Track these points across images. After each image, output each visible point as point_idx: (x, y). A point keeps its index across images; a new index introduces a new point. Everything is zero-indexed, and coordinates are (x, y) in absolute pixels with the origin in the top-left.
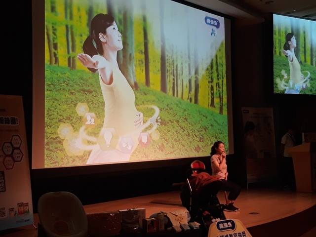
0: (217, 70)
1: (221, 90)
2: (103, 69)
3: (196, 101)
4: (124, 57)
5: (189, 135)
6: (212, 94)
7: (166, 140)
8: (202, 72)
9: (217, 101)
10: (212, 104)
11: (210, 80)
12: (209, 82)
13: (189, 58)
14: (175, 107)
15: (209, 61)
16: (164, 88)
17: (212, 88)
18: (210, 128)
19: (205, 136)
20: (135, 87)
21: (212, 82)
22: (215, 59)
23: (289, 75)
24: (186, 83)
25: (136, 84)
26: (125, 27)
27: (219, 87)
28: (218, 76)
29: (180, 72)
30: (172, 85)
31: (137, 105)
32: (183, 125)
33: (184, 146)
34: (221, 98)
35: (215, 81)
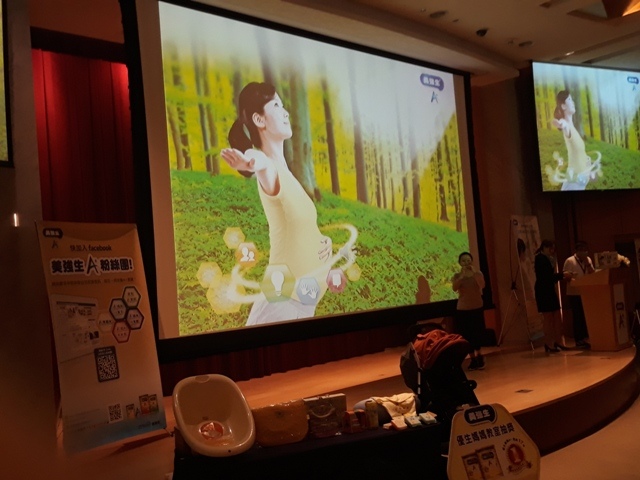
0: (448, 159)
1: (456, 192)
2: (263, 172)
3: (417, 213)
4: (296, 149)
5: (408, 269)
6: (443, 199)
7: (372, 279)
8: (424, 165)
9: (450, 209)
10: (444, 216)
11: (437, 176)
12: (436, 180)
13: (401, 143)
14: (382, 225)
15: (434, 146)
16: (362, 196)
17: (442, 189)
18: (443, 255)
19: (435, 269)
20: (316, 196)
21: (441, 179)
22: (443, 142)
23: (566, 159)
24: (398, 184)
25: (317, 192)
26: (294, 101)
27: (454, 188)
28: (450, 169)
29: (386, 167)
30: (375, 190)
31: (320, 225)
32: (398, 253)
33: (401, 287)
34: (456, 204)
35: (446, 178)
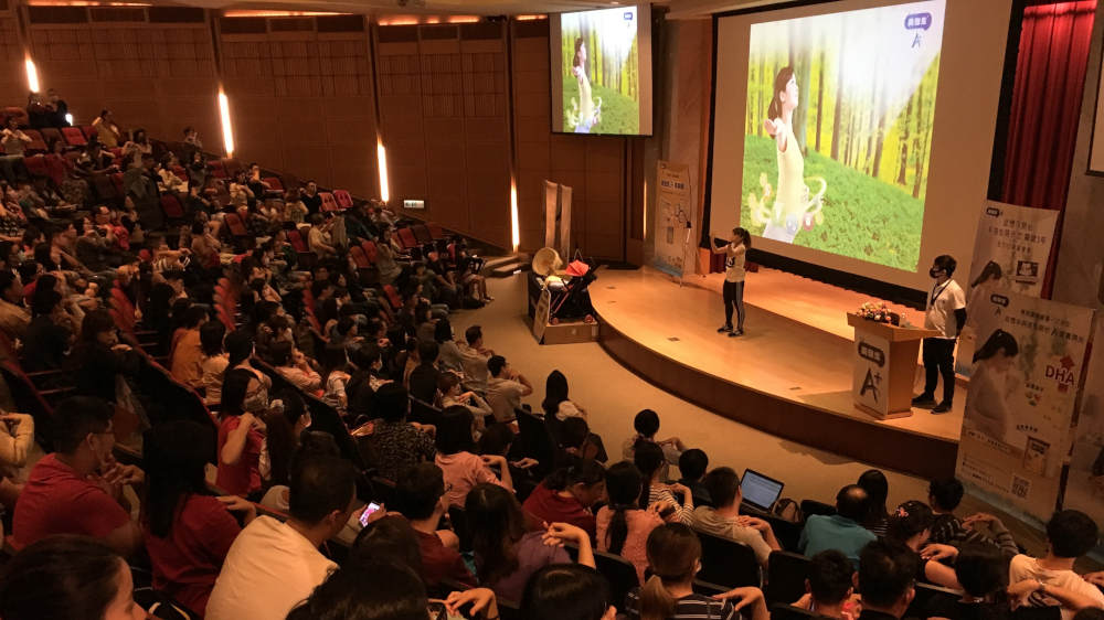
0: (919, 113)
1: (921, 152)
3: (875, 173)
6: (904, 160)
8: (892, 122)
9: (910, 172)
10: (902, 179)
11: (903, 134)
12: (901, 139)
13: (873, 101)
14: (844, 180)
15: (906, 99)
16: (834, 155)
17: (905, 150)
18: (892, 219)
19: (882, 231)
20: (805, 153)
21: (906, 138)
22: (917, 94)
24: (864, 144)
26: (803, 76)
27: (919, 147)
28: (919, 124)
29: (857, 127)
30: (844, 149)
31: (805, 177)
32: (853, 209)
34: (918, 167)
35: (913, 135)
